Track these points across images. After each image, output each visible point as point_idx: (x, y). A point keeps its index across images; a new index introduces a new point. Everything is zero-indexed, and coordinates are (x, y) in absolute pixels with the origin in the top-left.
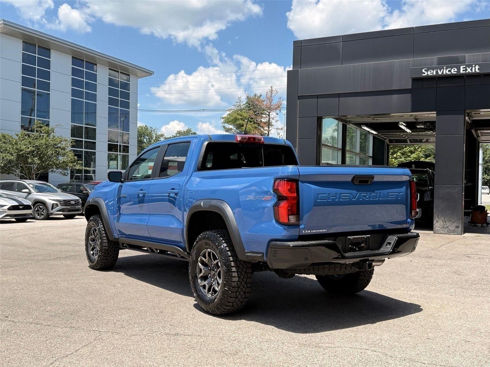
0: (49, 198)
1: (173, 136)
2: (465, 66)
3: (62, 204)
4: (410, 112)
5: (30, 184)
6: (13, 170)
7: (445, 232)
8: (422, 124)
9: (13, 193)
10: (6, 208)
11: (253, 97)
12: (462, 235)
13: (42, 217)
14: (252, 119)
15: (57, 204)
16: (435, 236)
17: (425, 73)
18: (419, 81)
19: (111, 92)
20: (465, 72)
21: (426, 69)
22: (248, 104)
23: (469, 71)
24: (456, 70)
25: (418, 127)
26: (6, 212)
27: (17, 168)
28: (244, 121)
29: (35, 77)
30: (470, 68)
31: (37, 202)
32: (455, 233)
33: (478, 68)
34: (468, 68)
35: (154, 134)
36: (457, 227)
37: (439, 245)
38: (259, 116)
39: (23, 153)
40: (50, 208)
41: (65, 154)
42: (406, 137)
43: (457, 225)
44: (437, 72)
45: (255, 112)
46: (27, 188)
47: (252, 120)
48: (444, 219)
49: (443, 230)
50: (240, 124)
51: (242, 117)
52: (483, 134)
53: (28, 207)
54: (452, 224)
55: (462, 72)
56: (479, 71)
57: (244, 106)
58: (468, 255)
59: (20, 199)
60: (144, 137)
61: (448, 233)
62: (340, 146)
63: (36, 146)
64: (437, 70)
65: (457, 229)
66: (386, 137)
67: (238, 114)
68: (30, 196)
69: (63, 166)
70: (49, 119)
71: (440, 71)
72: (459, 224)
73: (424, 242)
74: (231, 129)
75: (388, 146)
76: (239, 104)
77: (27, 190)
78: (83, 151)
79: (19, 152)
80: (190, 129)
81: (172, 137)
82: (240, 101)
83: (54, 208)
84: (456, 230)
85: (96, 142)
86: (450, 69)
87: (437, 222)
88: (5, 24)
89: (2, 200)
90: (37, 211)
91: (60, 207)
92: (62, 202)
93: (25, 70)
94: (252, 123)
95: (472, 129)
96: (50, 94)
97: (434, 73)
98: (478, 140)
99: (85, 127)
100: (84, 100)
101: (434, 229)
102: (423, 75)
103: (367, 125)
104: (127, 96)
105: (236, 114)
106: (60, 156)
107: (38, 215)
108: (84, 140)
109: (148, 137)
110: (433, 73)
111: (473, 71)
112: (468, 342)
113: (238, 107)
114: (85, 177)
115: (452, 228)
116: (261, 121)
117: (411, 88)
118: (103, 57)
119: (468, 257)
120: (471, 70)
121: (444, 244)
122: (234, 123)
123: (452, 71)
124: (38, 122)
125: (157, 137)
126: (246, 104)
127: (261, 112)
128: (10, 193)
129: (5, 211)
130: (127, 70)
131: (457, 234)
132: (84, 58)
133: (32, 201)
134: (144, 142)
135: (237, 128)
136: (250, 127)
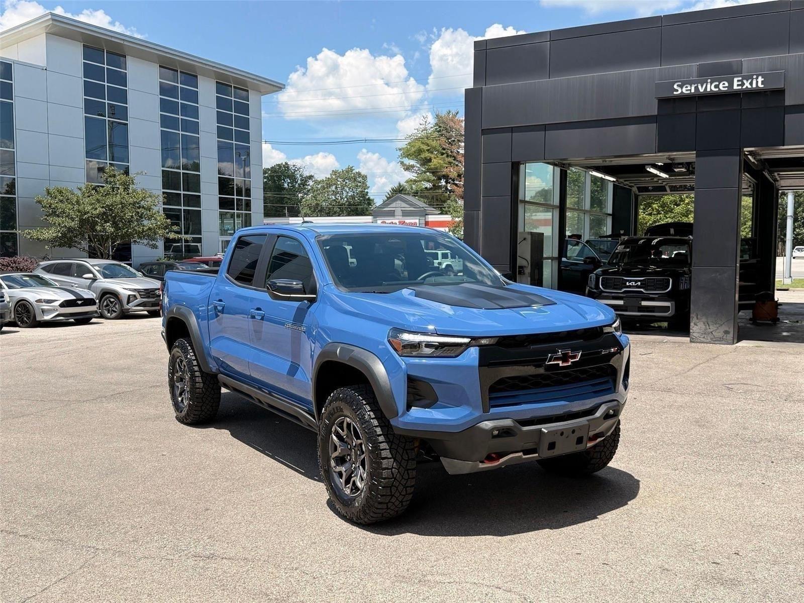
0: (123, 287)
1: (326, 178)
2: (740, 79)
3: (142, 295)
4: (656, 153)
5: (95, 265)
6: (76, 242)
7: (708, 341)
8: (681, 166)
9: (71, 280)
10: (57, 304)
11: (445, 115)
12: (733, 344)
13: (114, 315)
14: (444, 149)
15: (135, 296)
16: (691, 347)
17: (677, 91)
18: (669, 103)
19: (221, 118)
20: (740, 87)
21: (680, 83)
22: (437, 127)
23: (747, 87)
24: (727, 84)
25: (676, 170)
26: (57, 310)
27: (83, 238)
28: (432, 153)
29: (105, 100)
30: (750, 81)
31: (106, 294)
32: (723, 342)
33: (762, 81)
34: (745, 81)
35: (298, 176)
36: (726, 332)
37: (692, 366)
38: (455, 144)
39: (89, 217)
40: (125, 301)
41: (152, 216)
42: (664, 183)
43: (726, 329)
44: (697, 88)
45: (448, 139)
46: (90, 272)
47: (444, 152)
48: (706, 320)
49: (704, 337)
50: (425, 158)
51: (429, 148)
52: (782, 178)
53: (91, 302)
54: (718, 328)
55: (735, 87)
56: (763, 86)
57: (432, 129)
58: (730, 386)
59: (78, 290)
60: (284, 181)
61: (712, 342)
62: (557, 202)
63: (107, 205)
64: (696, 85)
65: (726, 335)
66: (633, 183)
67: (423, 143)
68: (95, 284)
69: (150, 234)
70: (128, 163)
71: (702, 87)
72: (729, 328)
73: (670, 360)
74: (413, 166)
75: (637, 197)
76: (424, 126)
77: (91, 275)
78: (181, 209)
79: (82, 215)
80: (352, 167)
81: (324, 179)
82: (426, 122)
83: (130, 301)
84: (725, 337)
85: (200, 196)
86: (717, 83)
87: (695, 324)
88: (53, 20)
89: (51, 292)
90: (106, 306)
91: (139, 300)
92: (143, 292)
93: (89, 89)
94: (445, 155)
95: (764, 171)
96: (127, 124)
97: (693, 91)
98: (776, 186)
99: (183, 173)
100: (181, 132)
101: (691, 336)
102: (675, 93)
103: (597, 169)
104: (245, 123)
105: (420, 143)
106: (144, 219)
107: (109, 313)
108: (182, 192)
109: (290, 180)
110: (690, 90)
111: (754, 86)
112: (667, 570)
113: (422, 131)
114: (186, 249)
115: (719, 334)
116: (459, 152)
117: (656, 114)
118: (206, 64)
119: (729, 389)
120: (751, 84)
121: (699, 364)
122: (416, 157)
123: (721, 86)
124: (111, 169)
125: (303, 180)
126: (434, 126)
127: (457, 138)
128: (66, 279)
129: (55, 308)
130: (243, 83)
131: (726, 343)
132: (178, 68)
133: (99, 291)
134: (285, 188)
135: (423, 165)
136: (442, 162)
